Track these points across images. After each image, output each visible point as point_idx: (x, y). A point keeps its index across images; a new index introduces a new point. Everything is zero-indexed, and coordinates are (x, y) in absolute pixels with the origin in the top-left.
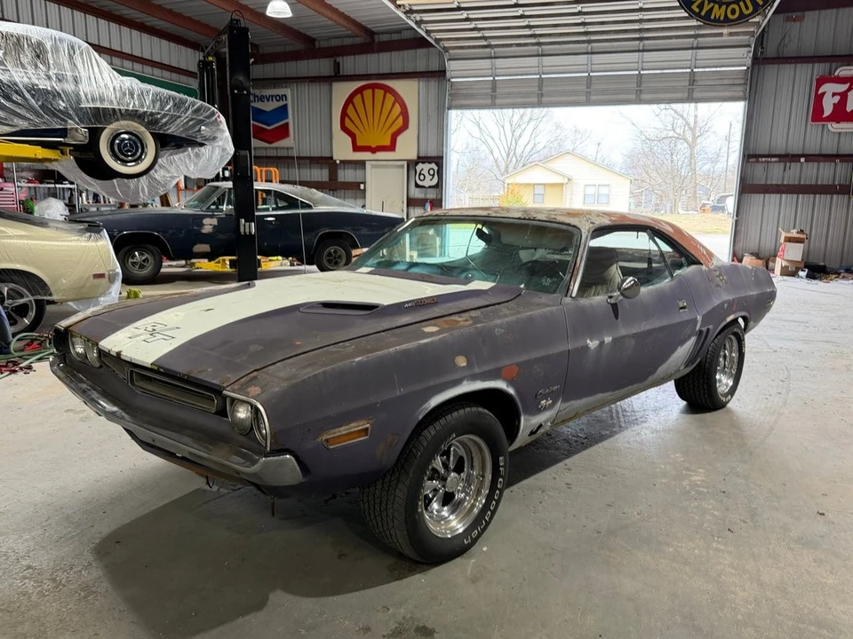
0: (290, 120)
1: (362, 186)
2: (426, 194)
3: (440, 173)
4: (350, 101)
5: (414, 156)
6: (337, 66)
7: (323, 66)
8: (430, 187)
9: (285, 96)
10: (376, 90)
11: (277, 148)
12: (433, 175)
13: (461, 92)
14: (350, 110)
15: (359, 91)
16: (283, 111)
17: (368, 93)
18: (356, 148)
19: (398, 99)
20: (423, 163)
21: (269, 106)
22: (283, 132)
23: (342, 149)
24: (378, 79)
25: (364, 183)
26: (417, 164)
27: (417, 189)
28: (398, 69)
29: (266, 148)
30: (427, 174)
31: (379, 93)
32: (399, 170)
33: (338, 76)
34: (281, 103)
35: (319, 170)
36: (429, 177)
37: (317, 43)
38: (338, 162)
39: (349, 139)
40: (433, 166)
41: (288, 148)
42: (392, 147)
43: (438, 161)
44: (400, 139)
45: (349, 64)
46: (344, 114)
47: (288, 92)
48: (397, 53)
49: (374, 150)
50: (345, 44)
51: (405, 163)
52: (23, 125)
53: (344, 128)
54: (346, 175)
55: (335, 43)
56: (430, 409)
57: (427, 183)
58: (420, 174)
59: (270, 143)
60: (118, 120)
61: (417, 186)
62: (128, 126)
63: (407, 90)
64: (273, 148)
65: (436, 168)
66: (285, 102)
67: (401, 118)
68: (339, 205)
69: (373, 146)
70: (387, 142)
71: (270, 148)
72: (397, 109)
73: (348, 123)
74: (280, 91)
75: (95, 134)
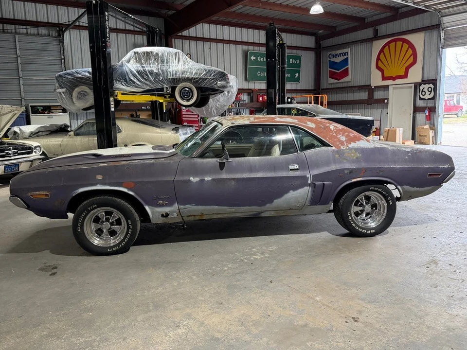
0: (349, 66)
1: (386, 101)
2: (427, 104)
3: (435, 90)
4: (382, 51)
5: (419, 80)
6: (376, 32)
7: (368, 33)
8: (429, 99)
9: (347, 52)
10: (397, 42)
11: (342, 83)
12: (431, 91)
13: (451, 36)
14: (382, 56)
15: (388, 44)
16: (346, 61)
17: (392, 45)
18: (384, 78)
19: (411, 46)
20: (425, 84)
21: (338, 60)
22: (345, 73)
23: (376, 79)
24: (398, 36)
25: (388, 99)
26: (420, 84)
27: (422, 101)
28: (411, 27)
29: (337, 83)
30: (426, 91)
31: (399, 44)
32: (410, 89)
33: (376, 37)
34: (345, 57)
35: (364, 93)
36: (428, 93)
37: (366, 20)
38: (373, 87)
39: (380, 73)
40: (431, 86)
41: (348, 82)
42: (405, 76)
43: (434, 82)
44: (410, 70)
45: (383, 29)
46: (378, 59)
47: (348, 50)
48: (412, 17)
49: (394, 79)
50: (381, 17)
51: (413, 85)
52: (148, 88)
53: (378, 67)
54: (378, 95)
55: (375, 18)
56: (78, 192)
57: (427, 96)
58: (422, 91)
59: (338, 80)
60: (181, 83)
61: (421, 99)
62: (185, 85)
63: (417, 40)
64: (340, 83)
65: (433, 87)
66: (347, 56)
67: (412, 57)
68: (332, 114)
69: (394, 76)
70: (403, 73)
71: (339, 83)
72: (410, 52)
73: (380, 64)
74: (344, 51)
75: (173, 89)
